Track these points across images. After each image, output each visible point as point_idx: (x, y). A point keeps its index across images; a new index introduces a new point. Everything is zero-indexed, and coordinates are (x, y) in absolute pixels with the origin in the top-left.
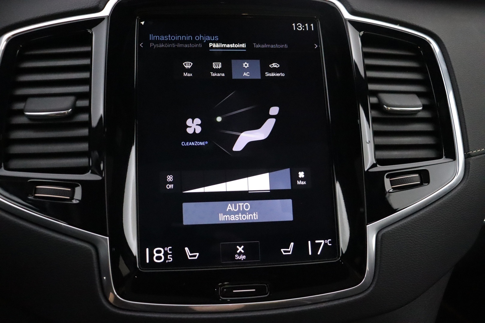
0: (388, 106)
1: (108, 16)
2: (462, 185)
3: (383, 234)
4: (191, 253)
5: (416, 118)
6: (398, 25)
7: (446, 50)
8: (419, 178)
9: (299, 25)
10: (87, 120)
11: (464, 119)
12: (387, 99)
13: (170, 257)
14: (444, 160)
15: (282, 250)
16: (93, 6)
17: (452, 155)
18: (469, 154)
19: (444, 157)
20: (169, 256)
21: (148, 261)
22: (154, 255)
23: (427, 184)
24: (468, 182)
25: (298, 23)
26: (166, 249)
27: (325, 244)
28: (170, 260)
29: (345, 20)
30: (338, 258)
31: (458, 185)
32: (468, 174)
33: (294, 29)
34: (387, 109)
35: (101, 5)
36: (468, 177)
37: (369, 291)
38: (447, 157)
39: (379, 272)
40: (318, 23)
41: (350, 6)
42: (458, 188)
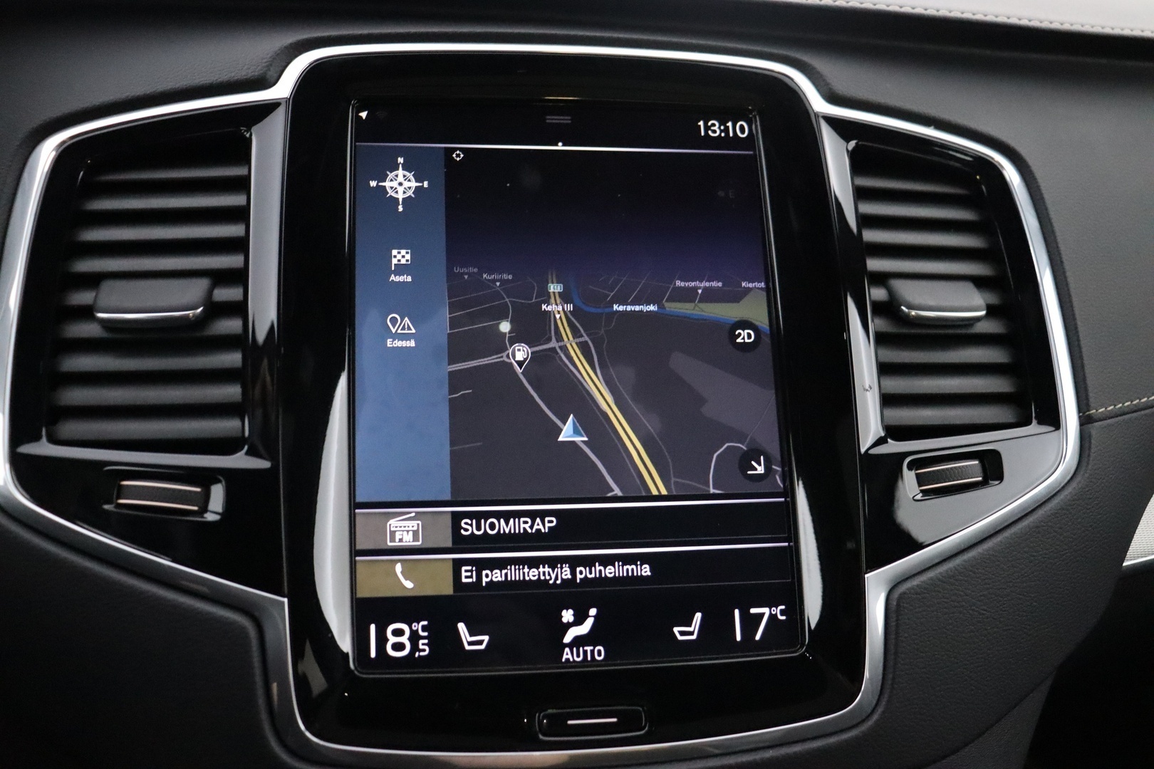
0: (910, 307)
1: (287, 100)
2: (1074, 484)
3: (900, 594)
4: (471, 636)
5: (971, 334)
6: (932, 127)
7: (1037, 182)
8: (979, 470)
9: (713, 125)
10: (237, 332)
12: (907, 290)
13: (423, 644)
14: (1034, 428)
15: (676, 630)
16: (254, 75)
17: (1052, 418)
18: (1089, 416)
19: (1034, 422)
20: (421, 642)
21: (373, 654)
22: (388, 640)
23: (997, 482)
24: (1088, 478)
25: (710, 120)
26: (415, 626)
27: (773, 617)
28: (424, 650)
29: (816, 115)
30: (802, 647)
31: (1066, 484)
32: (1089, 460)
33: (703, 134)
34: (908, 315)
35: (272, 74)
36: (1087, 466)
37: (870, 723)
38: (1040, 423)
39: (894, 679)
40: (756, 121)
41: (827, 84)
42: (1066, 492)
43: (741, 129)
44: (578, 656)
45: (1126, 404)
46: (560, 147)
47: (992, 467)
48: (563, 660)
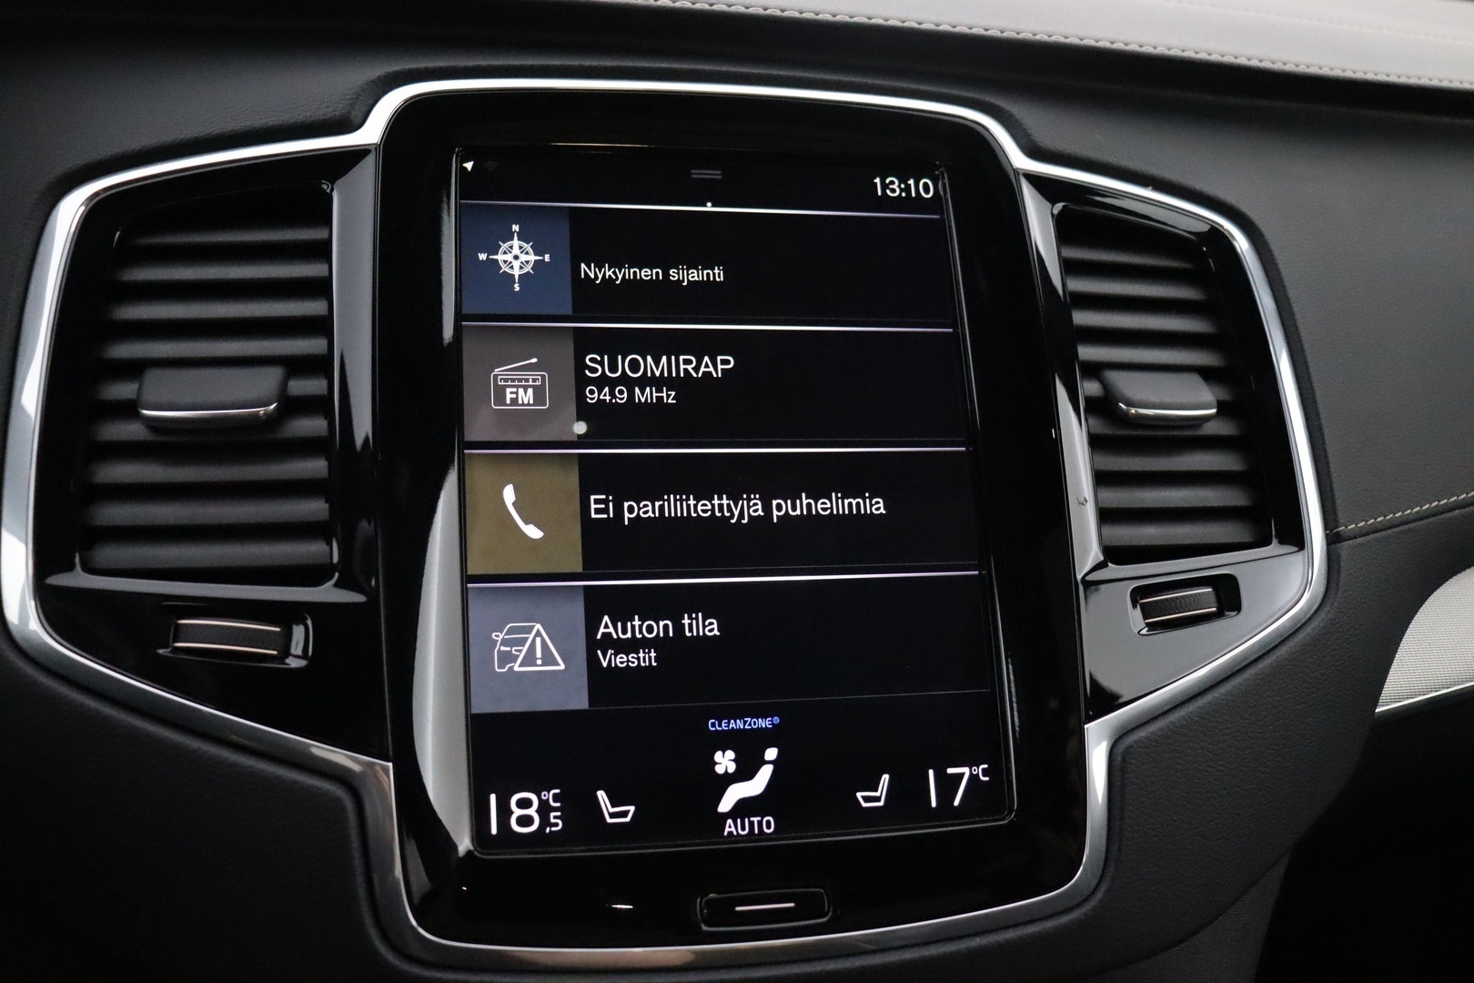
0: (1130, 404)
1: (377, 146)
2: (1322, 615)
3: (1126, 748)
4: (613, 807)
5: (1199, 436)
6: (1150, 188)
7: (1272, 255)
8: (1213, 599)
9: (892, 183)
10: (322, 435)
11: (1323, 439)
12: (1127, 384)
13: (555, 817)
14: (1274, 548)
15: (859, 795)
16: (335, 116)
17: (1295, 537)
18: (1338, 533)
19: (1275, 541)
20: (552, 814)
21: (494, 831)
22: (512, 813)
23: (1234, 614)
24: (1338, 608)
25: (891, 176)
26: (545, 795)
27: (973, 778)
28: (557, 825)
29: (1016, 171)
30: (1010, 814)
31: (1313, 615)
32: (1338, 586)
33: (880, 193)
34: (1126, 414)
35: (356, 115)
36: (1336, 594)
37: (1093, 903)
38: (1282, 542)
39: (1120, 849)
40: (943, 178)
41: (1028, 135)
42: (1314, 624)
43: (924, 188)
44: (743, 829)
45: (1379, 519)
46: (709, 208)
47: (1228, 595)
48: (726, 834)
